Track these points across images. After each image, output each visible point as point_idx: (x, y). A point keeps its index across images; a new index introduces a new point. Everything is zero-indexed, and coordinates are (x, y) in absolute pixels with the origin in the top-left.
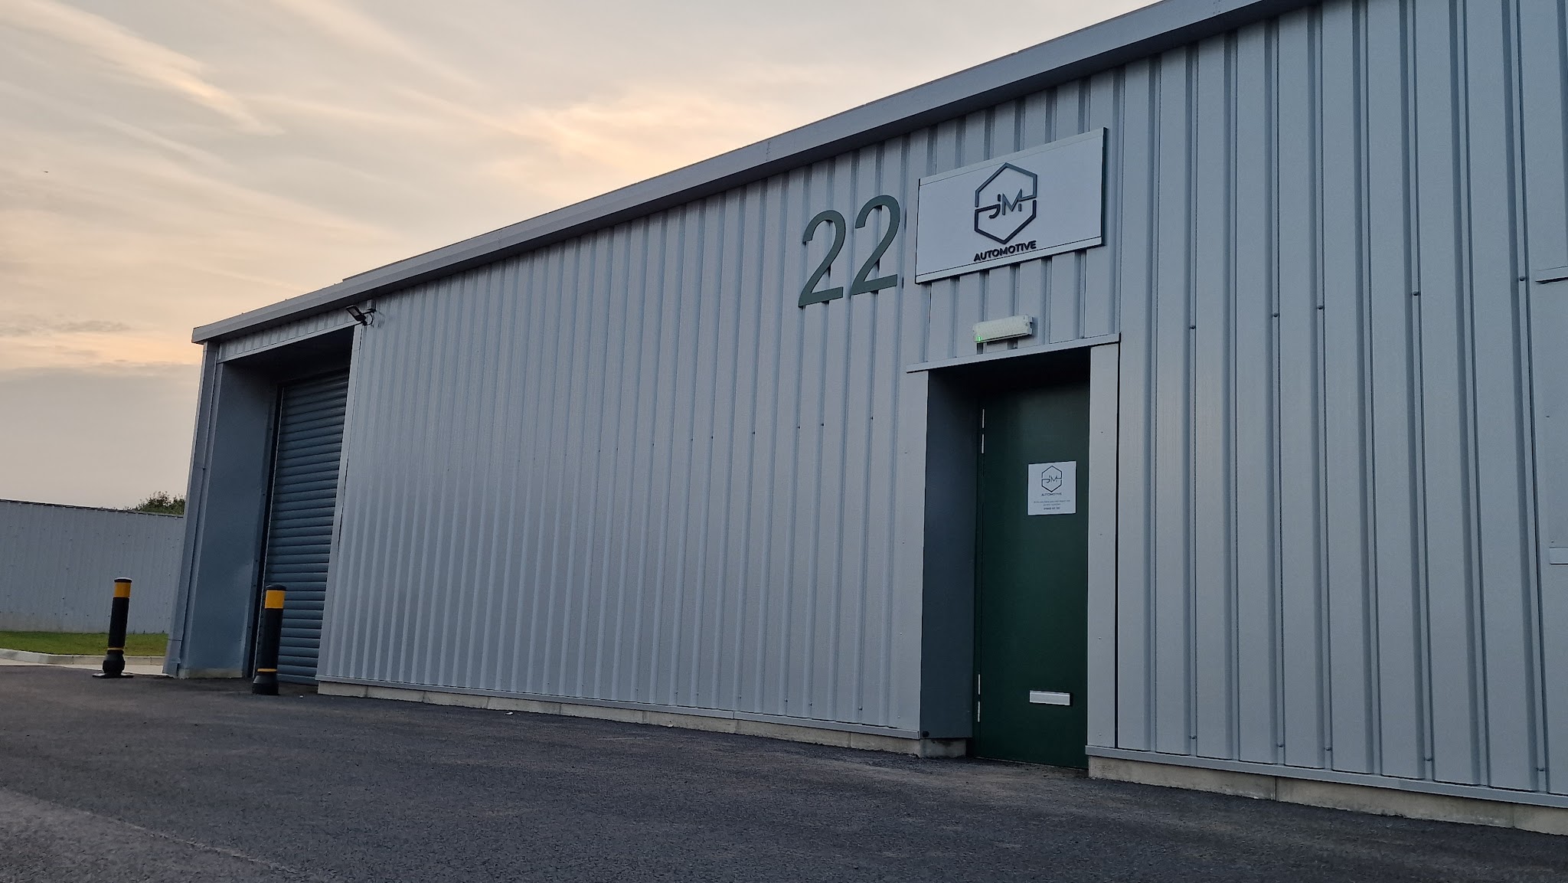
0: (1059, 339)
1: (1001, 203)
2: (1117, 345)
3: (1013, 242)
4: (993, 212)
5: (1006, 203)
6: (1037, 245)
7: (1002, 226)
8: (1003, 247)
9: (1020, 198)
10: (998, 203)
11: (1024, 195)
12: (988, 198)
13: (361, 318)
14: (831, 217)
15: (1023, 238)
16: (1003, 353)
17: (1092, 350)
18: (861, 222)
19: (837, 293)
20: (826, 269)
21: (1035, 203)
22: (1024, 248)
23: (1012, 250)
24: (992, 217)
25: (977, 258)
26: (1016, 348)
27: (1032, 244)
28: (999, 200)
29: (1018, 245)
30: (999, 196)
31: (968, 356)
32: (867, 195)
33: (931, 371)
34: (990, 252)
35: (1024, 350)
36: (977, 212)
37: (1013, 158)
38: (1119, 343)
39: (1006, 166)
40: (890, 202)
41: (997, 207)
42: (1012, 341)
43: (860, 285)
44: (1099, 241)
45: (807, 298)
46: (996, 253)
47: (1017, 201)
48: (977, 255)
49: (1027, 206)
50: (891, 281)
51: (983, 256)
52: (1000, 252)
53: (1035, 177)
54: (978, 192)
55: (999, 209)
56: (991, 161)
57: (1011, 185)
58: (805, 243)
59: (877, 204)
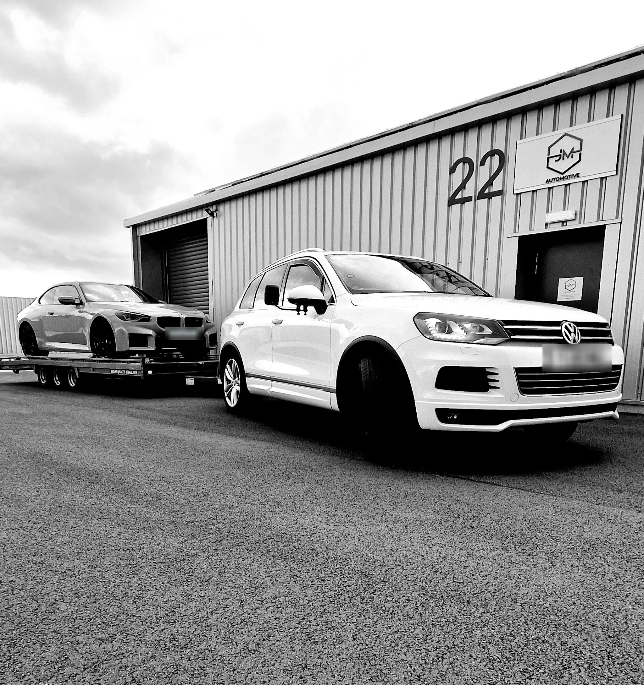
0: (590, 221)
1: (562, 154)
2: (620, 224)
3: (567, 174)
4: (558, 158)
5: (564, 153)
6: (580, 175)
7: (562, 165)
8: (562, 176)
9: (572, 151)
10: (560, 154)
11: (575, 150)
12: (555, 151)
13: (212, 214)
14: (465, 160)
15: (573, 171)
16: (558, 228)
17: (607, 226)
18: (483, 163)
19: (469, 199)
20: (462, 187)
21: (580, 154)
22: (573, 177)
23: (566, 177)
24: (556, 161)
25: (547, 181)
26: (566, 225)
27: (578, 175)
28: (561, 152)
29: (570, 176)
30: (561, 150)
31: (539, 229)
32: (485, 149)
33: (520, 237)
34: (554, 179)
35: (570, 226)
36: (548, 158)
37: (568, 130)
38: (621, 223)
39: (566, 135)
40: (499, 152)
41: (560, 155)
42: (563, 222)
43: (482, 195)
44: (615, 174)
45: (452, 201)
46: (558, 179)
47: (571, 152)
48: (547, 180)
49: (577, 156)
50: (500, 193)
51: (551, 180)
52: (560, 179)
53: (581, 141)
54: (550, 148)
55: (562, 156)
56: (556, 132)
57: (567, 145)
58: (450, 174)
59: (492, 153)
